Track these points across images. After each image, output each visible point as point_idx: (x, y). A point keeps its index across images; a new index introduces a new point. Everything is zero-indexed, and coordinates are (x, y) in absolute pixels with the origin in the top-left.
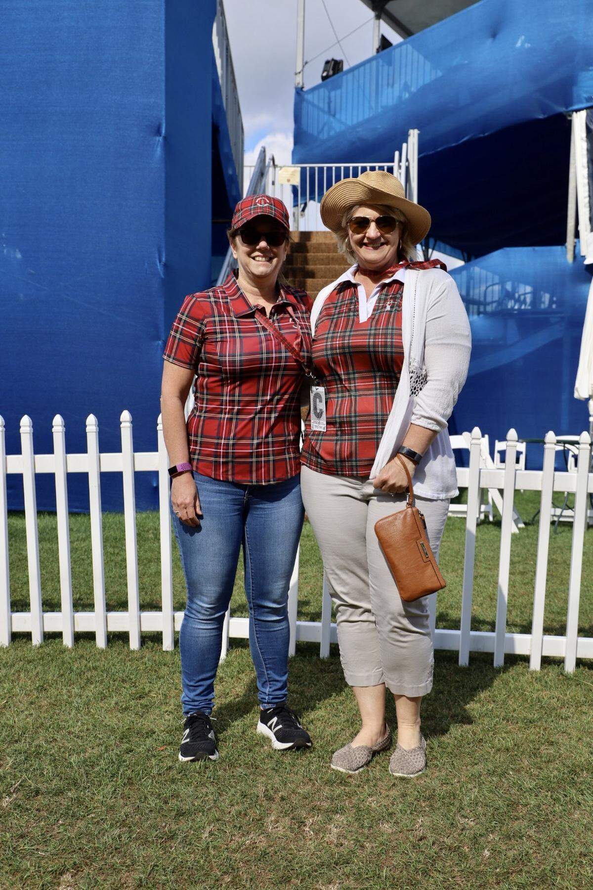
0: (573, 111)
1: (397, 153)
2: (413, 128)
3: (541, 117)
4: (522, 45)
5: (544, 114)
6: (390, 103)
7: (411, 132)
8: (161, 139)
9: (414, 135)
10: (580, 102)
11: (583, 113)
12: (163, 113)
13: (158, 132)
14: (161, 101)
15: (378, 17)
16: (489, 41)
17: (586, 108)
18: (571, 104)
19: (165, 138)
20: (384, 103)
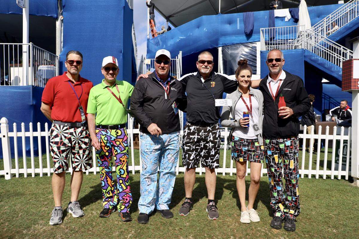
0: (219, 47)
1: (177, 57)
2: (181, 51)
3: (211, 48)
4: (205, 30)
5: (211, 47)
6: (172, 43)
7: (180, 52)
8: (122, 54)
9: (181, 52)
10: (220, 45)
11: (221, 48)
12: (123, 48)
13: (121, 52)
14: (122, 45)
15: (167, 21)
16: (197, 29)
17: (222, 46)
18: (218, 45)
19: (123, 54)
20: (171, 43)
